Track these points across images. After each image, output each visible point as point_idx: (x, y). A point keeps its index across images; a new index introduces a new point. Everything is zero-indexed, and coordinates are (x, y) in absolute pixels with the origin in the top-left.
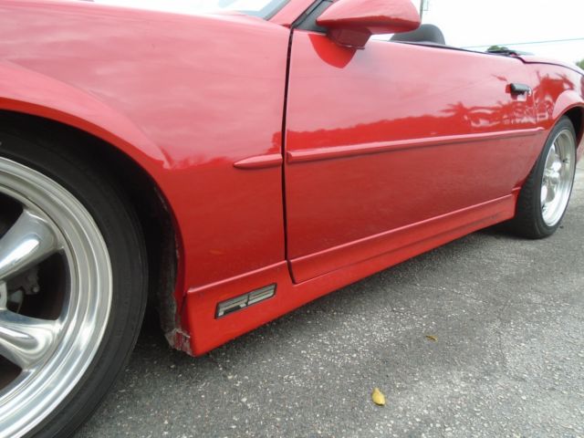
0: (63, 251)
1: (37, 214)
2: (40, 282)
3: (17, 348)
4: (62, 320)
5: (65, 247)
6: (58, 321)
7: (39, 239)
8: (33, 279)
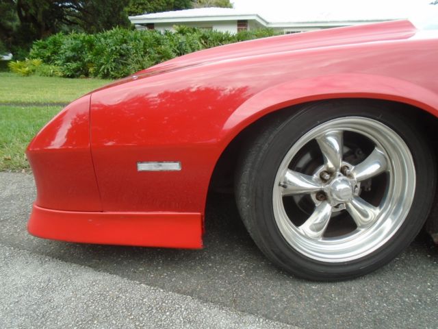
0: (389, 173)
1: (382, 150)
2: (372, 187)
3: (360, 216)
4: (380, 208)
5: (390, 171)
6: (378, 208)
7: (380, 165)
8: (370, 184)
